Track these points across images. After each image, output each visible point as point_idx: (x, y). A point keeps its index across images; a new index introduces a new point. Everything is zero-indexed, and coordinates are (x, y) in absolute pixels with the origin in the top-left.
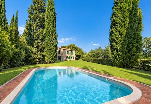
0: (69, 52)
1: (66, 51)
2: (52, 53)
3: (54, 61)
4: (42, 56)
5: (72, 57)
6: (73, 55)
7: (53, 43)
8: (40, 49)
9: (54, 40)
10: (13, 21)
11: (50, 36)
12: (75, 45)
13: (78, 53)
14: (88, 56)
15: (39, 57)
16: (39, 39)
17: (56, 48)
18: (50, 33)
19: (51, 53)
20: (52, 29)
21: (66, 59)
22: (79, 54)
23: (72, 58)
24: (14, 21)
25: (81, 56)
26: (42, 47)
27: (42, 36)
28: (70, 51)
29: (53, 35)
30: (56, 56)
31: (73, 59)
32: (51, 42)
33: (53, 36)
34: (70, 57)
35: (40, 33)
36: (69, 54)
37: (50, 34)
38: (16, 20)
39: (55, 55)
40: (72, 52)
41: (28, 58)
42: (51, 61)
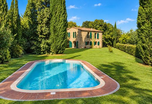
0: (91, 34)
2: (59, 41)
3: (62, 51)
4: (47, 45)
6: (98, 38)
7: (61, 27)
8: (44, 35)
9: (62, 23)
10: (13, 3)
11: (56, 18)
13: (109, 35)
14: (124, 41)
15: (43, 47)
16: (43, 23)
17: (65, 33)
18: (56, 12)
19: (57, 41)
20: (60, 7)
21: (85, 46)
22: (112, 36)
24: (15, 3)
25: (114, 39)
26: (46, 33)
27: (46, 18)
28: (93, 33)
29: (60, 15)
30: (64, 44)
32: (57, 25)
33: (60, 17)
34: (93, 43)
35: (43, 15)
37: (57, 14)
38: (16, 2)
41: (30, 47)
42: (58, 52)
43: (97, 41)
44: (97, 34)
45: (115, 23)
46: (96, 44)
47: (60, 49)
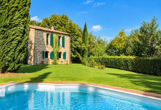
0: (52, 38)
1: (45, 34)
2: (12, 40)
3: (16, 66)
5: (60, 53)
6: (63, 46)
12: (66, 19)
13: (77, 43)
19: (8, 40)
21: (41, 59)
22: (81, 45)
23: (62, 57)
28: (55, 35)
31: (64, 58)
34: (55, 55)
36: (52, 45)
39: (22, 46)
40: (60, 37)
42: (8, 67)
43: (62, 50)
44: (61, 39)
45: (85, 24)
46: (60, 57)
47: (14, 60)
